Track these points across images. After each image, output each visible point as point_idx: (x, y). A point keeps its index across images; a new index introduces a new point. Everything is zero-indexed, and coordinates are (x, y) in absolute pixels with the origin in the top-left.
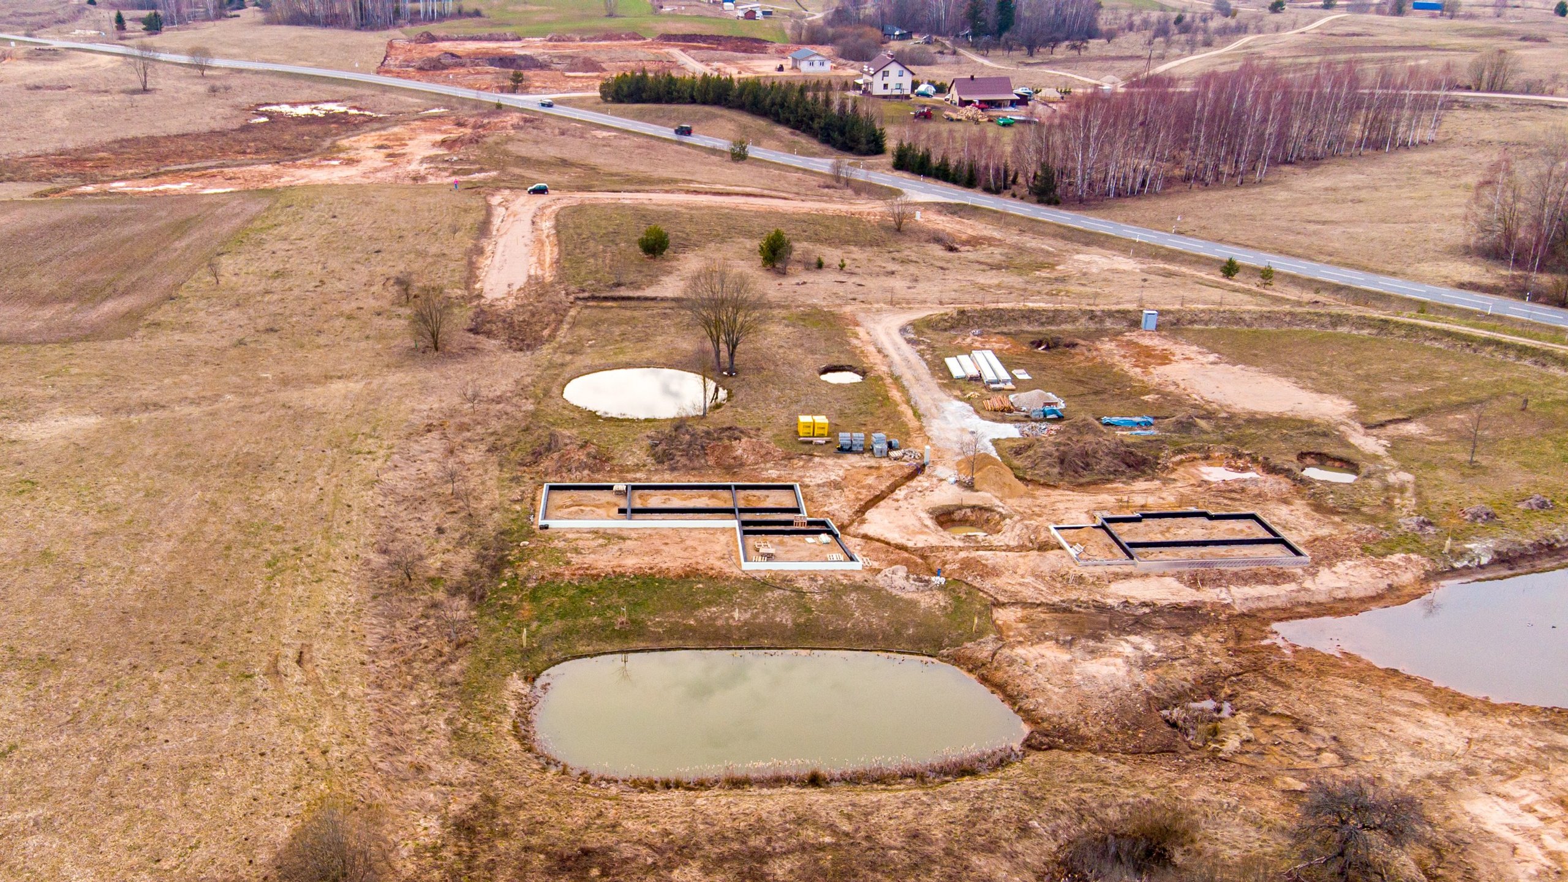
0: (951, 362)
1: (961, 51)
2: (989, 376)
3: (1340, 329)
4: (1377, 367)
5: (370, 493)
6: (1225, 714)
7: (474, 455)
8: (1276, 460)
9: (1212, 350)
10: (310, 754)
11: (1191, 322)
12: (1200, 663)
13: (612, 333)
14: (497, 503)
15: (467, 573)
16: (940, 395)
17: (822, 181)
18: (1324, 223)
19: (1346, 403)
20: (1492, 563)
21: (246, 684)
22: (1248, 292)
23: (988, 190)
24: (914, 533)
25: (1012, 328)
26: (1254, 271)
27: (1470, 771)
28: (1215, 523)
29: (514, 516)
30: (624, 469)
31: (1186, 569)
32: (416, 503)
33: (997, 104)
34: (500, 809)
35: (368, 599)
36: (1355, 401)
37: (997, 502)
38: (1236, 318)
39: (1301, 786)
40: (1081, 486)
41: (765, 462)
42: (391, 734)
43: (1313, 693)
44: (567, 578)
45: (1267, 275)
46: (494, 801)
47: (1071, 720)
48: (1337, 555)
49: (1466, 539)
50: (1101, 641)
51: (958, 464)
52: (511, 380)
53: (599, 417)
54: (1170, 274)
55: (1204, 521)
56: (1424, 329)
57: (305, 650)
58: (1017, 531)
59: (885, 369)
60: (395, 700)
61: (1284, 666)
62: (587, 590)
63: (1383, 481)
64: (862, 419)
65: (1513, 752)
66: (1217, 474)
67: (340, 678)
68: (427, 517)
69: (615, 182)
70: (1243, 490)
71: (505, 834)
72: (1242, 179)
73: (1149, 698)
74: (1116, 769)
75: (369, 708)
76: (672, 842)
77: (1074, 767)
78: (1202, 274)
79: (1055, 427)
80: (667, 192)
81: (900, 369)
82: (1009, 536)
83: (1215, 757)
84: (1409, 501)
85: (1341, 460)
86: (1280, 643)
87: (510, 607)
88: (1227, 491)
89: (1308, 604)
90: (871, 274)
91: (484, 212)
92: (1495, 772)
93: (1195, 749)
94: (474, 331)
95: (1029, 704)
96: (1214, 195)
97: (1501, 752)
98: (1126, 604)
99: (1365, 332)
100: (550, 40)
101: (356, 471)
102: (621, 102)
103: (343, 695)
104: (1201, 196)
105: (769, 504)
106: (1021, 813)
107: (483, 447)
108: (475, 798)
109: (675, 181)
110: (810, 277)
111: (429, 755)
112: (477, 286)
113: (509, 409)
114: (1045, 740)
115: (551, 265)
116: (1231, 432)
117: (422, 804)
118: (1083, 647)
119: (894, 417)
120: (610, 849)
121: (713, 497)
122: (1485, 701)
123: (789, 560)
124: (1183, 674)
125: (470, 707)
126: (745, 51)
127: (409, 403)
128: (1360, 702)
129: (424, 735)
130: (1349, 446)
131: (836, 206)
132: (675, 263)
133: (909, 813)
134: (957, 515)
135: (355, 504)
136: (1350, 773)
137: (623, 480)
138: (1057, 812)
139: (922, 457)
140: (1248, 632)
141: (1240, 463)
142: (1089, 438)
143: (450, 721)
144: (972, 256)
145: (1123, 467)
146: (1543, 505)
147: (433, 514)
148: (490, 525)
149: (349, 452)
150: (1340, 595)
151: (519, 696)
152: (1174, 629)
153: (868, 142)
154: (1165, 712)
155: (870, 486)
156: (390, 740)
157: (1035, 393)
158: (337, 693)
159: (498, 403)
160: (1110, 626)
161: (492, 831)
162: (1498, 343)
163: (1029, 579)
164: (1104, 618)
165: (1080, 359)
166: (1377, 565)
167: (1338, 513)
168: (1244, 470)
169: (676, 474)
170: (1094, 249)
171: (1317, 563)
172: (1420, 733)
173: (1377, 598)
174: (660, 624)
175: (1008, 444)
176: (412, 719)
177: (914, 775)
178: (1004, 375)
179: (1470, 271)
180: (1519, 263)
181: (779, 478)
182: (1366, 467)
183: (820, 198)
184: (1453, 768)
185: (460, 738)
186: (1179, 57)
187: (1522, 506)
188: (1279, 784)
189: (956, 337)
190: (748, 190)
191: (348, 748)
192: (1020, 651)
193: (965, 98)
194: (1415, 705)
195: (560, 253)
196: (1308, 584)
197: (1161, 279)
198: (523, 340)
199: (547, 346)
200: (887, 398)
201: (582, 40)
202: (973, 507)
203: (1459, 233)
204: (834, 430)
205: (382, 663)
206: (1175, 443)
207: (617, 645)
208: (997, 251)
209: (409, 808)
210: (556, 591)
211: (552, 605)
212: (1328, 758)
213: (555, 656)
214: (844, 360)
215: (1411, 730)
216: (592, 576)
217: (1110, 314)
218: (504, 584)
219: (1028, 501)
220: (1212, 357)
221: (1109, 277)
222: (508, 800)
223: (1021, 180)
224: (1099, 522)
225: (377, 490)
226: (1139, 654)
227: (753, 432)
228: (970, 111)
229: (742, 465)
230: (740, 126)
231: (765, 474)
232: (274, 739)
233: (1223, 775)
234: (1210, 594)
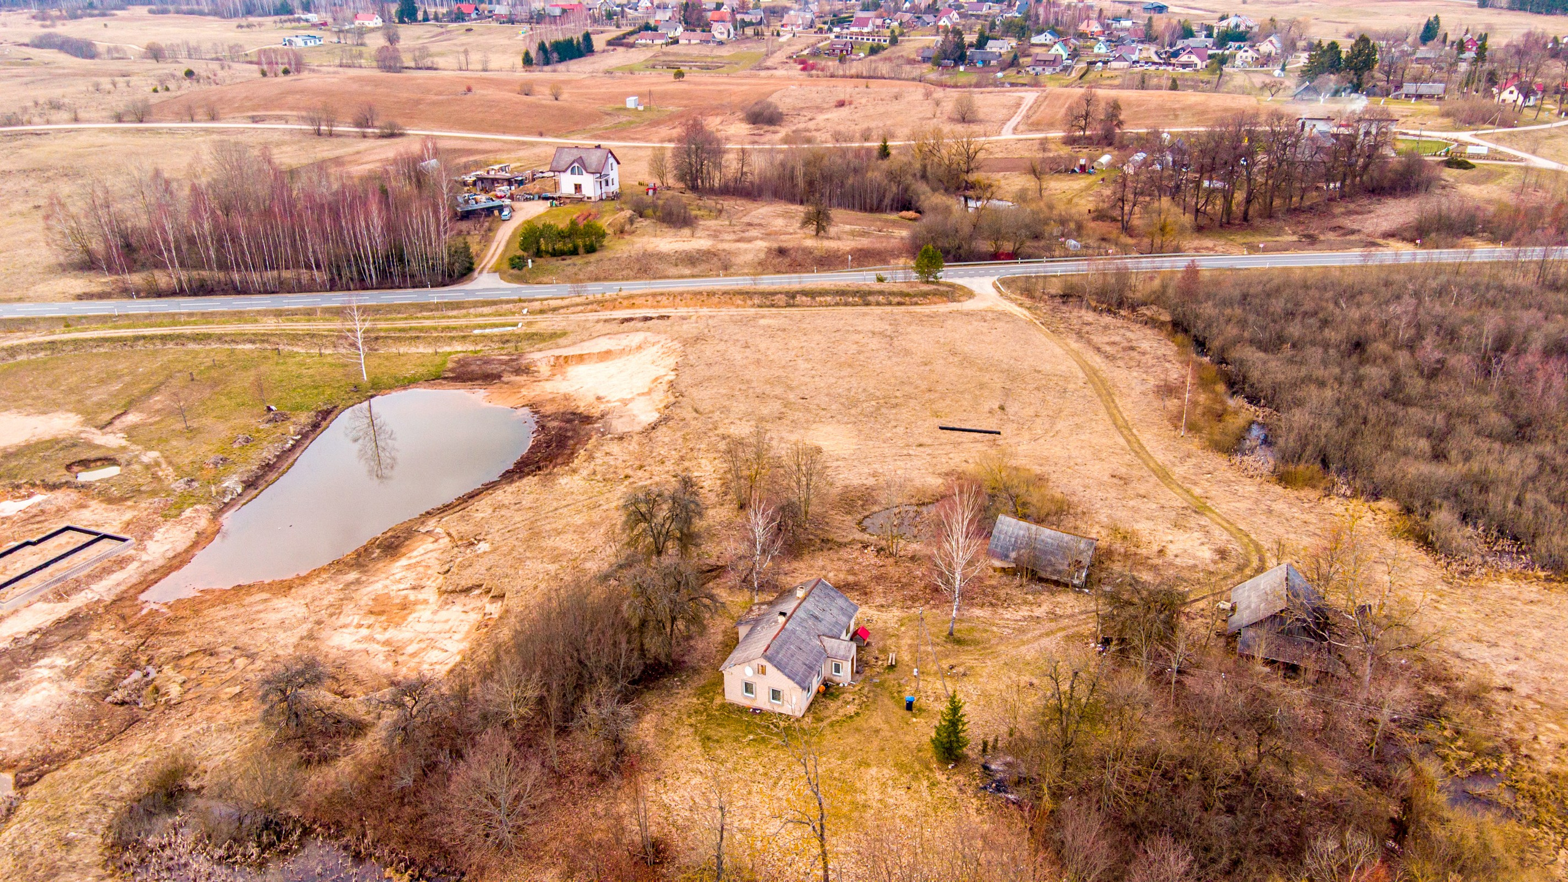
3: (19, 358)
4: (74, 380)
6: (153, 674)
8: (52, 479)
12: (110, 651)
19: (72, 415)
20: (245, 489)
27: (319, 623)
28: (41, 546)
31: (46, 590)
36: (78, 412)
39: (238, 689)
43: (202, 628)
47: (41, 748)
48: (149, 529)
49: (220, 481)
50: (18, 678)
55: (29, 548)
56: (86, 340)
61: (169, 620)
63: (141, 463)
65: (331, 598)
66: (11, 507)
70: (43, 512)
73: (92, 696)
74: (105, 757)
77: (72, 778)
83: (169, 705)
84: (166, 472)
85: (100, 459)
86: (156, 607)
88: (34, 517)
89: (154, 571)
92: (331, 615)
93: (152, 709)
97: (325, 602)
98: (16, 640)
99: (42, 355)
106: (54, 834)
114: (33, 773)
118: (8, 690)
122: (298, 577)
124: (103, 666)
128: (234, 617)
130: (99, 447)
136: (259, 664)
138: (83, 815)
140: (127, 611)
141: (23, 492)
146: (247, 441)
150: (171, 554)
152: (70, 638)
154: (109, 699)
160: (16, 663)
162: (144, 337)
164: (6, 659)
166: (180, 523)
167: (127, 499)
168: (30, 495)
171: (140, 540)
172: (280, 616)
173: (195, 545)
179: (79, 284)
180: (110, 269)
182: (122, 458)
184: (310, 626)
187: (236, 446)
188: (225, 697)
194: (265, 601)
196: (145, 558)
203: (46, 254)
212: (241, 662)
215: (273, 618)
226: (57, 670)
233: (185, 713)
234: (79, 601)
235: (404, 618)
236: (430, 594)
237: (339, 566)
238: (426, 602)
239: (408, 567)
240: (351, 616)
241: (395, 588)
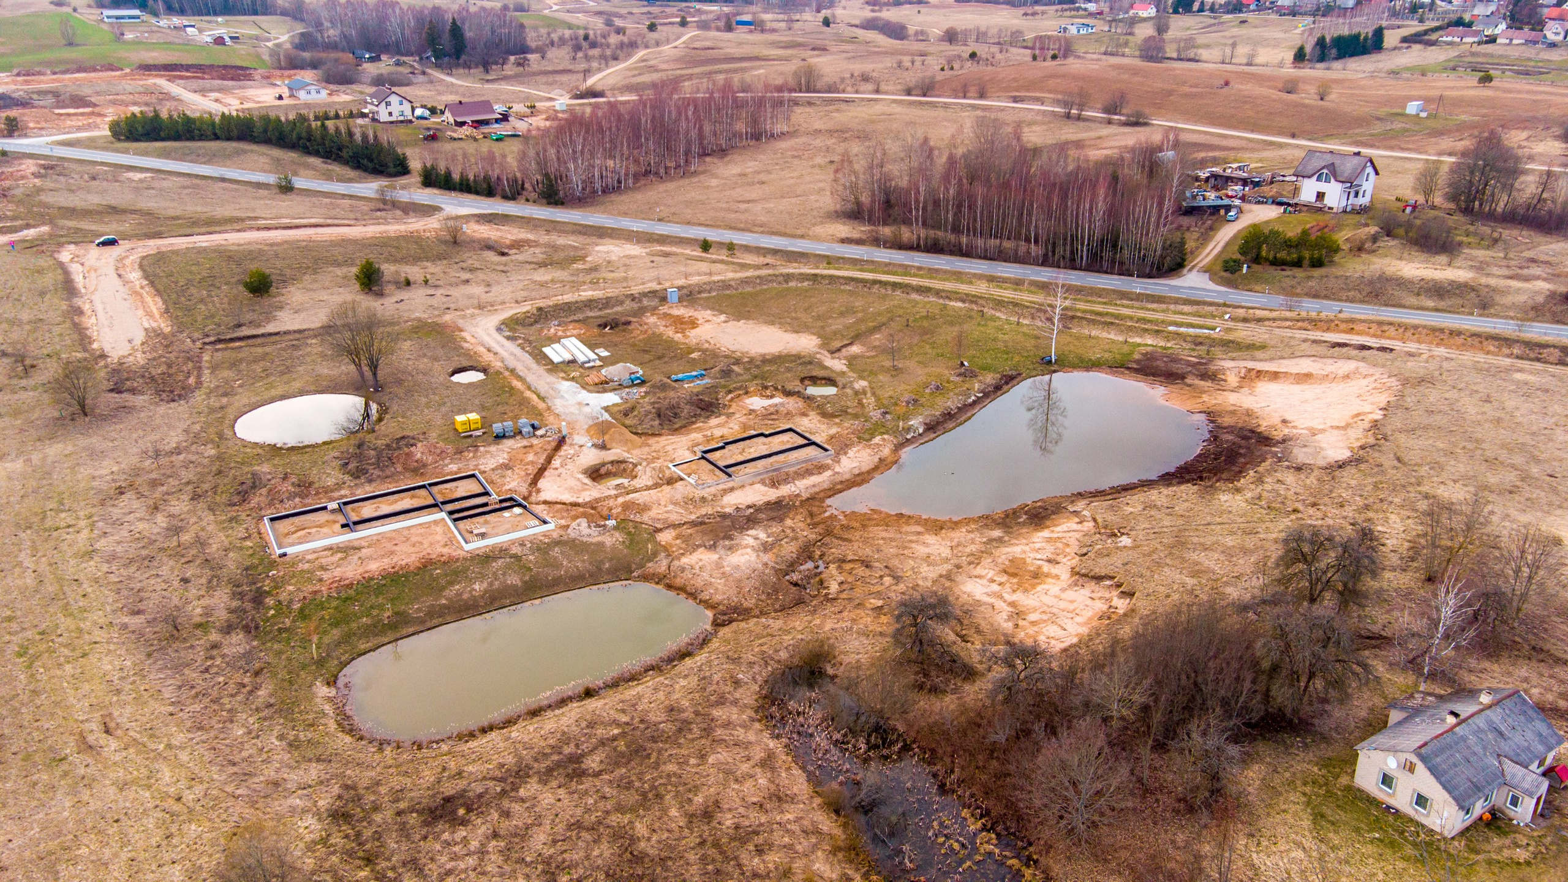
0: (547, 350)
1: (429, 71)
2: (581, 358)
3: (792, 284)
4: (822, 309)
5: (92, 563)
6: (822, 568)
7: (180, 506)
8: (790, 387)
9: (722, 312)
10: (165, 805)
11: (700, 292)
12: (796, 539)
13: (254, 371)
14: (226, 543)
15: (231, 611)
16: (551, 378)
17: (372, 205)
18: (749, 202)
19: (814, 337)
20: (925, 431)
21: (65, 767)
22: (722, 262)
23: (505, 197)
24: (580, 491)
25: (580, 316)
26: (721, 244)
27: (958, 567)
28: (770, 439)
29: (251, 552)
30: (327, 490)
31: (765, 476)
32: (146, 563)
33: (486, 122)
34: (362, 792)
35: (143, 657)
36: (819, 336)
37: (626, 455)
38: (725, 285)
39: (880, 603)
40: (676, 431)
41: (443, 459)
42: (234, 764)
43: (866, 541)
44: (325, 593)
45: (731, 247)
46: (354, 787)
47: (735, 599)
48: (847, 446)
49: (908, 419)
50: (732, 539)
51: (588, 431)
52: (179, 431)
53: (281, 448)
54: (666, 255)
55: (762, 439)
56: (838, 277)
57: (108, 720)
58: (649, 474)
59: (499, 364)
60: (222, 736)
61: (843, 527)
62: (347, 598)
63: (853, 389)
64: (500, 409)
65: (973, 548)
66: (756, 403)
67: (158, 733)
68: (165, 571)
69: (181, 226)
70: (777, 412)
71: (376, 808)
72: (683, 171)
73: (777, 571)
74: (776, 624)
75: (201, 749)
76: (508, 770)
77: (750, 631)
78: (688, 252)
79: (643, 389)
80: (239, 231)
81: (512, 363)
82: (645, 478)
83: (827, 598)
84: (869, 400)
86: (836, 513)
87: (286, 630)
88: (771, 414)
89: (841, 482)
90: (451, 285)
91: (59, 271)
92: (970, 563)
93: (815, 596)
94: (117, 390)
95: (705, 596)
96: (671, 186)
97: (968, 550)
98: (738, 509)
99: (806, 284)
100: (18, 75)
101: (64, 546)
102: (137, 140)
103: (169, 746)
104: (662, 187)
105: (461, 493)
106: (729, 671)
107: (186, 497)
108: (336, 790)
109: (242, 220)
110: (404, 295)
111: (277, 771)
112: (95, 346)
113: (193, 458)
114: (726, 617)
115: (161, 315)
116: (754, 371)
117: (293, 810)
118: (724, 547)
119: (524, 402)
120: (465, 791)
121: (413, 497)
122: (950, 521)
123: (497, 535)
124: (790, 549)
125: (293, 720)
126: (232, 79)
127: (84, 472)
128: (892, 540)
129: (265, 756)
130: (826, 368)
131: (395, 228)
132: (282, 298)
133: (661, 695)
134: (603, 471)
135: (81, 576)
136: (902, 587)
137: (332, 500)
138: (751, 664)
139: (560, 431)
140: (815, 509)
141: (768, 393)
142: (672, 394)
143: (281, 737)
144: (520, 257)
145: (699, 411)
146: (937, 388)
147: (168, 568)
148: (232, 565)
149: (45, 530)
150: (857, 472)
151: (330, 700)
152: (773, 519)
153: (395, 166)
154: (787, 577)
155: (532, 463)
156: (235, 769)
157: (620, 365)
158: (162, 747)
159: (179, 454)
160: (733, 527)
161: (363, 810)
162: (880, 282)
163: (671, 507)
164: (728, 523)
165: (637, 333)
166: (869, 446)
167: (836, 416)
168: (772, 397)
169: (374, 484)
170: (607, 240)
171: (838, 454)
172: (927, 550)
173: (876, 469)
174: (419, 610)
175: (616, 409)
176: (246, 746)
177: (652, 668)
178: (593, 356)
179: (844, 229)
180: (871, 221)
181: (459, 470)
182: (841, 381)
183: (377, 221)
184: (950, 567)
185: (297, 748)
186: (600, 70)
187: (928, 391)
188: (868, 605)
189: (542, 329)
190: (313, 221)
191: (199, 790)
192: (685, 560)
193: (459, 120)
194: (919, 533)
195: (165, 302)
196: (837, 469)
197: (662, 259)
198: (172, 392)
199: (197, 393)
200: (512, 388)
201: (54, 73)
202: (612, 462)
203: (828, 202)
204: (486, 423)
205: (191, 708)
206: (724, 387)
207: (391, 636)
208: (537, 251)
209: (283, 816)
210: (322, 606)
211: (322, 618)
212: (887, 580)
213: (343, 659)
214: (465, 363)
215: (922, 550)
216: (347, 586)
217: (645, 295)
218: (272, 612)
219: (646, 449)
220: (723, 317)
221: (627, 263)
222: (365, 782)
223: (527, 185)
224: (699, 455)
225: (96, 559)
226: (759, 542)
227: (421, 437)
228: (466, 131)
229: (425, 466)
230: (272, 158)
231: (447, 469)
232: (121, 804)
233: (836, 609)
234: (785, 490)
235: (1034, 586)
236: (1063, 572)
237: (987, 521)
238: (1057, 577)
239: (1049, 540)
240: (986, 569)
241: (1032, 555)
